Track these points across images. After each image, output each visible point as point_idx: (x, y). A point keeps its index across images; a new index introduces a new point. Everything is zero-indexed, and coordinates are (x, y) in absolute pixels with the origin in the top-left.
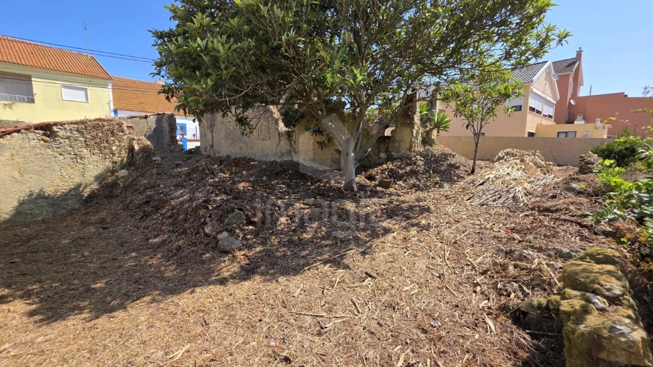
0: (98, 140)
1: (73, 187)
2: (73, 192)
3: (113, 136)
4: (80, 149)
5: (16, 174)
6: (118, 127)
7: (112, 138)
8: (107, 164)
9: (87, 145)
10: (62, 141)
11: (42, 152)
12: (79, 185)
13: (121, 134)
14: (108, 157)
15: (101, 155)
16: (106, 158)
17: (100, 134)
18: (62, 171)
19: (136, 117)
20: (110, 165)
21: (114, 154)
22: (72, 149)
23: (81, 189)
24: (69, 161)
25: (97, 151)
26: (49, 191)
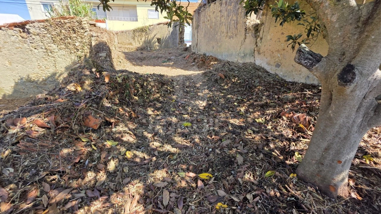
0: (62, 37)
1: (50, 75)
2: (50, 79)
3: (75, 33)
4: (49, 45)
5: (7, 63)
6: (77, 24)
7: (74, 35)
8: (73, 58)
9: (54, 41)
10: (33, 37)
11: (21, 46)
12: (54, 74)
13: (82, 31)
14: (73, 52)
15: (67, 50)
16: (71, 53)
17: (63, 31)
18: (39, 62)
19: (161, 24)
20: (76, 59)
21: (78, 50)
22: (42, 44)
23: (56, 77)
24: (42, 54)
25: (63, 46)
26: (33, 77)
